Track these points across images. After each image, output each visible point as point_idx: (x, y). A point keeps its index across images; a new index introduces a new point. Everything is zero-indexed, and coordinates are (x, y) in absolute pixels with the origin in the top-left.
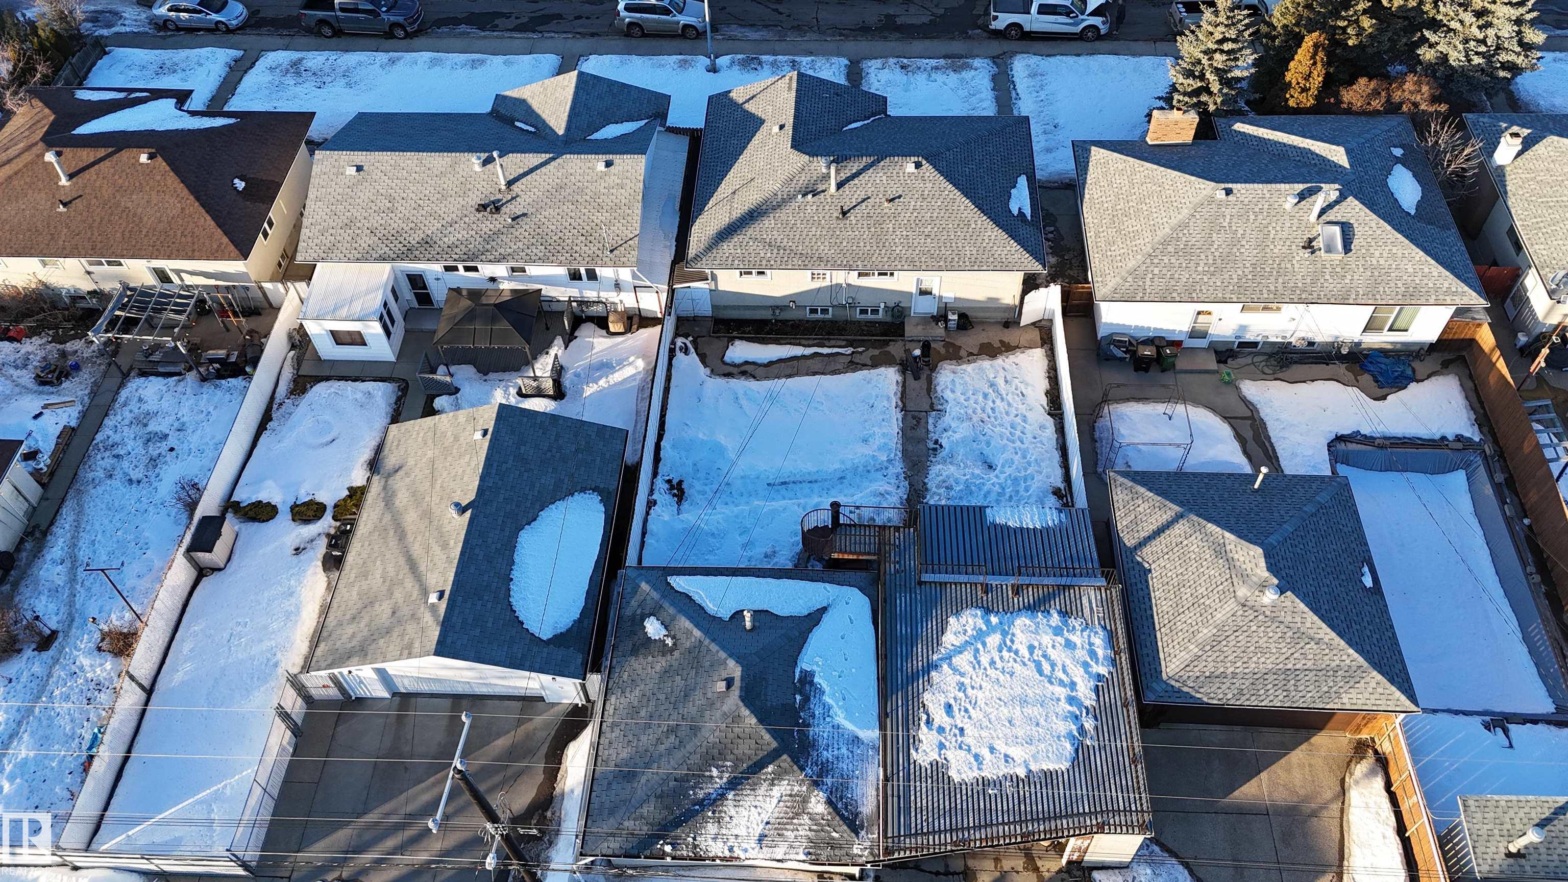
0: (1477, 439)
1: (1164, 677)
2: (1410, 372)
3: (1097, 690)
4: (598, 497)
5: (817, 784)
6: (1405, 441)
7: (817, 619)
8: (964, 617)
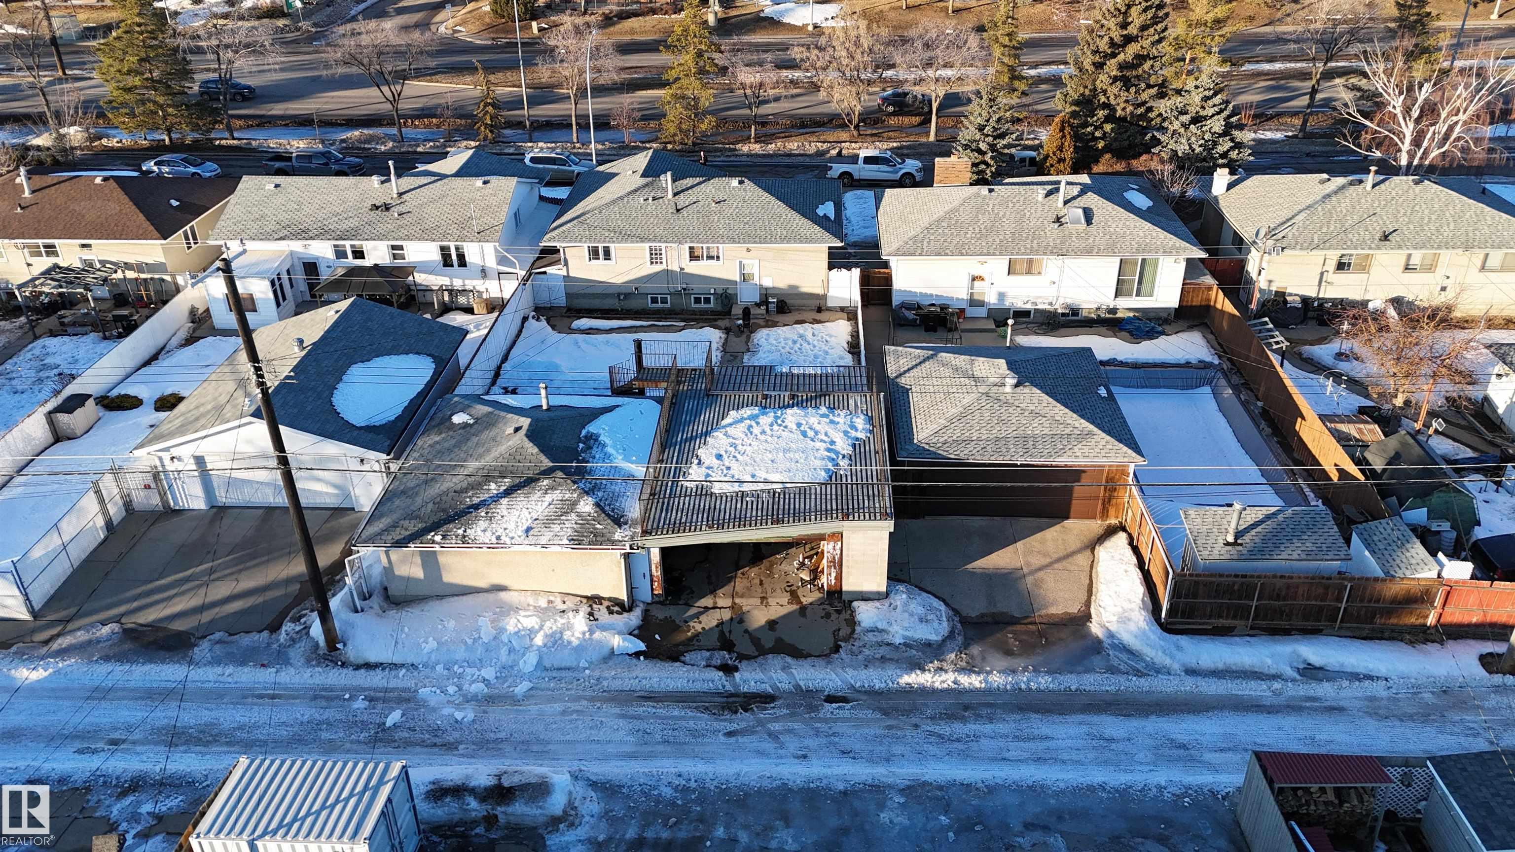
0: (1216, 362)
1: (915, 441)
2: (1160, 329)
3: (854, 446)
4: (431, 360)
5: (587, 493)
6: (1155, 365)
7: (610, 409)
8: (743, 411)
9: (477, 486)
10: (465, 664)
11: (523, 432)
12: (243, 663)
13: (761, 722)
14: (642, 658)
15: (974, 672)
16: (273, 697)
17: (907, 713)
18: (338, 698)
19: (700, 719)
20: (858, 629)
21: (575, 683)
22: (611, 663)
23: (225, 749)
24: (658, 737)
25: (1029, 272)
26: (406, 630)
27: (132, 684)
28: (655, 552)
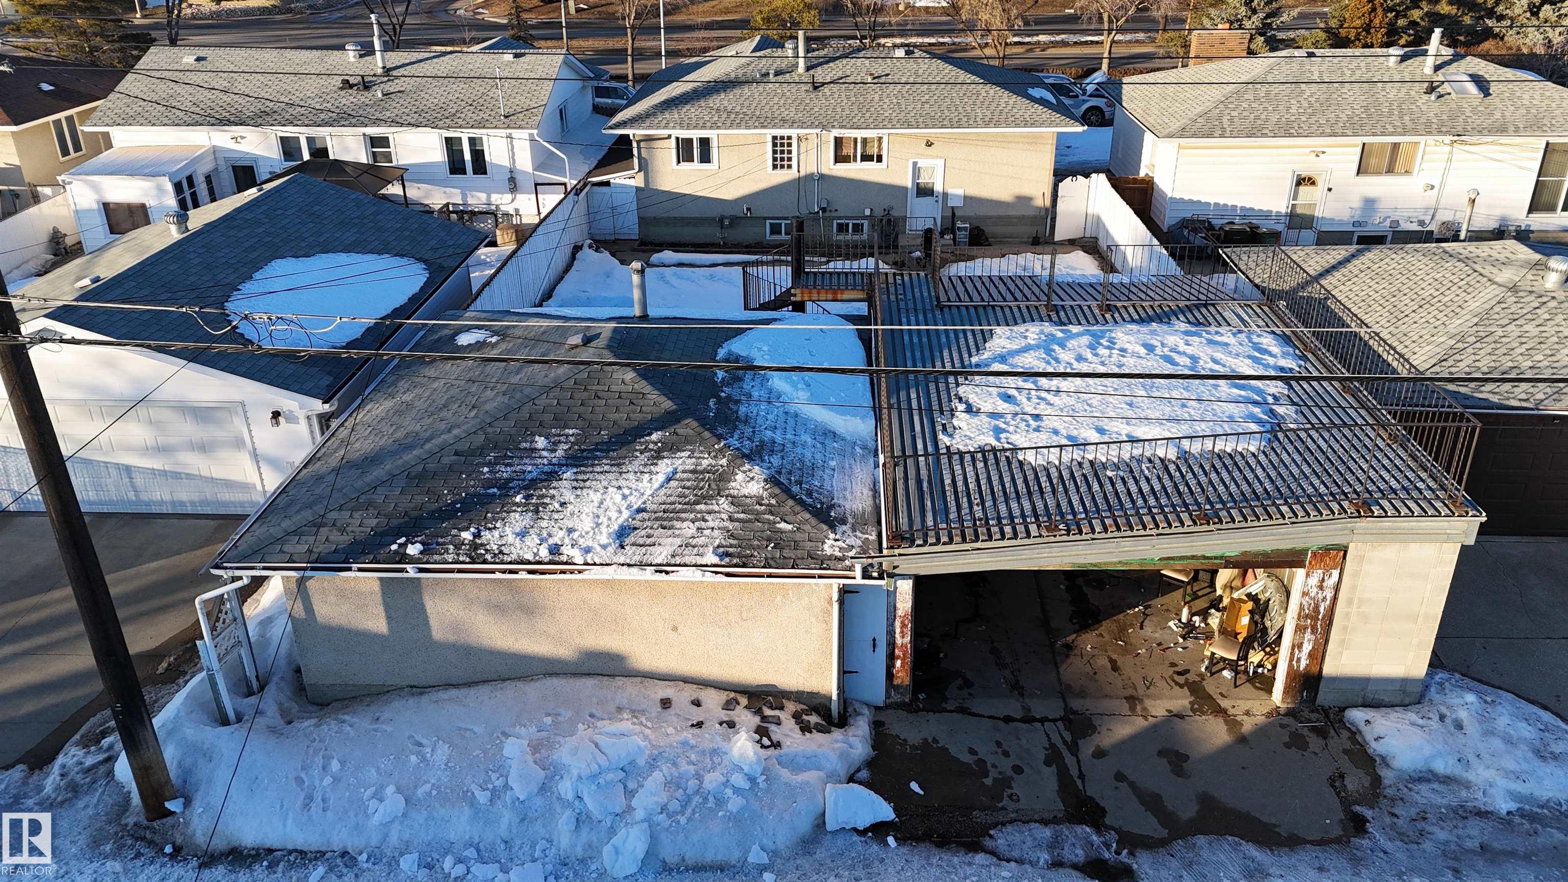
3: (1285, 380)
4: (421, 267)
5: (749, 457)
7: (763, 324)
8: (1021, 328)
9: (508, 444)
11: (601, 342)
14: (892, 841)
20: (1388, 776)
22: (820, 853)
25: (1390, 170)
28: (905, 587)
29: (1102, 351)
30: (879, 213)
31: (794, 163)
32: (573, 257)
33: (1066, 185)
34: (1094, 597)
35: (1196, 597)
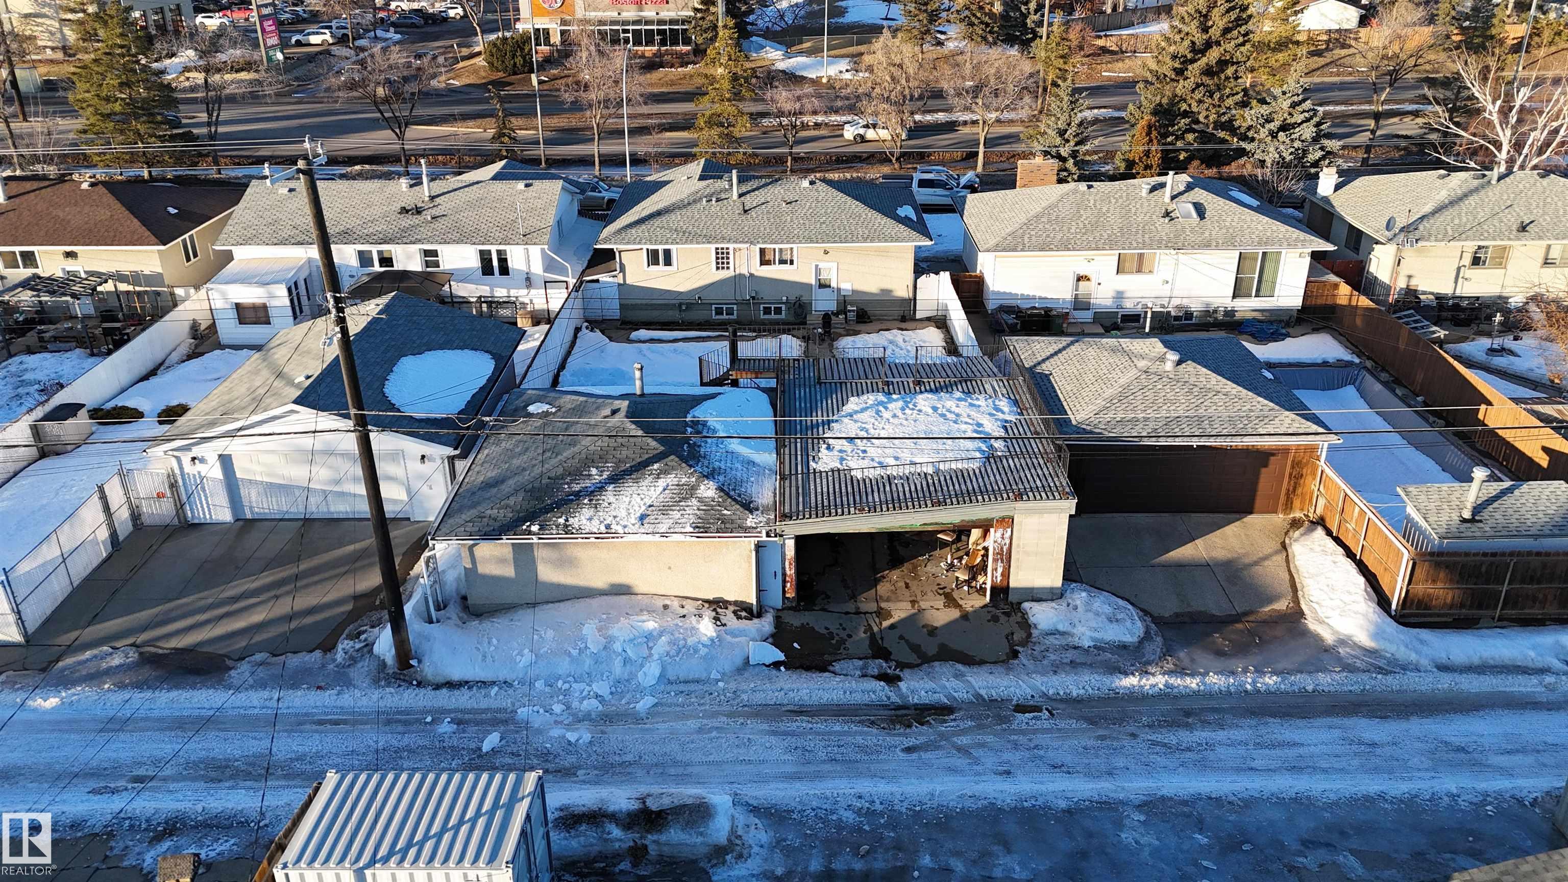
0: (1357, 360)
1: (1074, 422)
2: (1284, 331)
3: (1005, 428)
4: (488, 356)
5: (707, 477)
6: (1290, 365)
7: (713, 396)
8: (865, 397)
9: (577, 473)
10: (571, 679)
11: (623, 413)
12: (295, 686)
13: (942, 736)
14: (782, 668)
15: (1187, 674)
16: (336, 723)
17: (1120, 720)
18: (418, 721)
19: (866, 733)
20: (1035, 633)
21: (707, 697)
22: (746, 675)
23: (283, 783)
24: (822, 755)
25: (1139, 271)
26: (494, 641)
27: (156, 714)
28: (790, 545)
29: (908, 411)
30: (793, 298)
31: (731, 265)
32: (575, 337)
33: (923, 280)
34: (902, 551)
35: (958, 550)
